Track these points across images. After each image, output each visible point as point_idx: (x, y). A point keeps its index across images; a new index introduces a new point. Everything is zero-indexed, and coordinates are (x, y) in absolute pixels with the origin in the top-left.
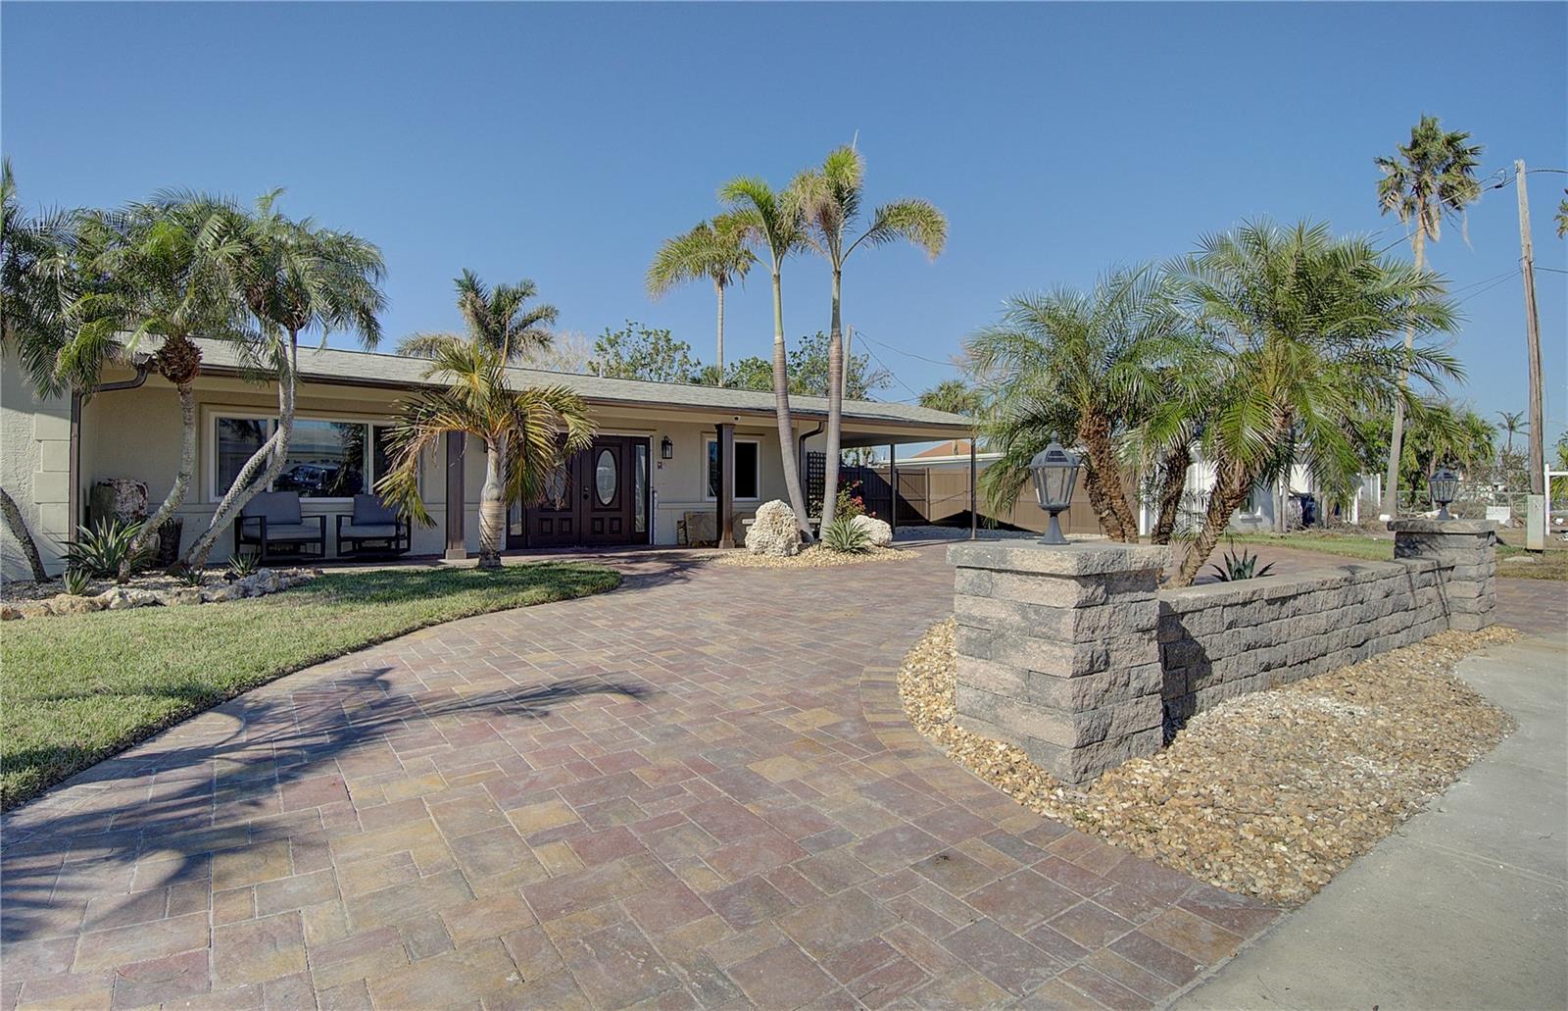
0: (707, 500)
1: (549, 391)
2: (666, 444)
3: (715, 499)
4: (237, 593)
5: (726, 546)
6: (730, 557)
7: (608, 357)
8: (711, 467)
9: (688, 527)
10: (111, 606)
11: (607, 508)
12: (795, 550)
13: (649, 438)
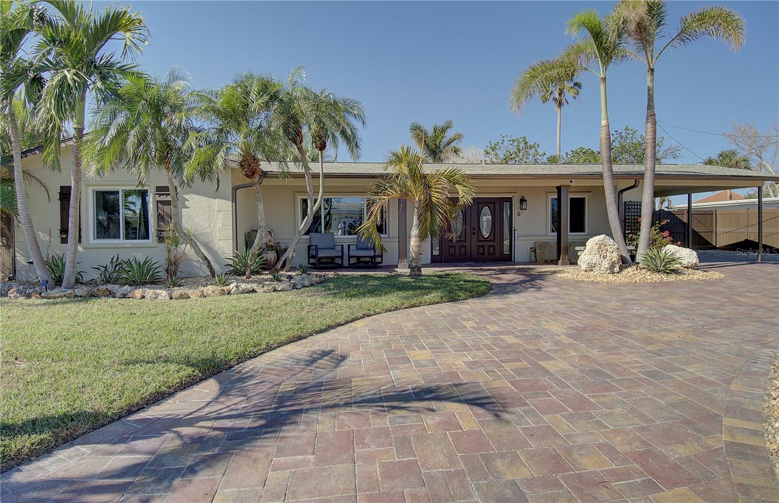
0: (550, 235)
1: (447, 172)
2: (522, 200)
3: (556, 234)
4: (290, 286)
5: (563, 264)
6: (567, 273)
7: (491, 156)
8: (553, 214)
9: (537, 251)
10: (232, 292)
11: (486, 240)
12: (617, 269)
13: (512, 198)
